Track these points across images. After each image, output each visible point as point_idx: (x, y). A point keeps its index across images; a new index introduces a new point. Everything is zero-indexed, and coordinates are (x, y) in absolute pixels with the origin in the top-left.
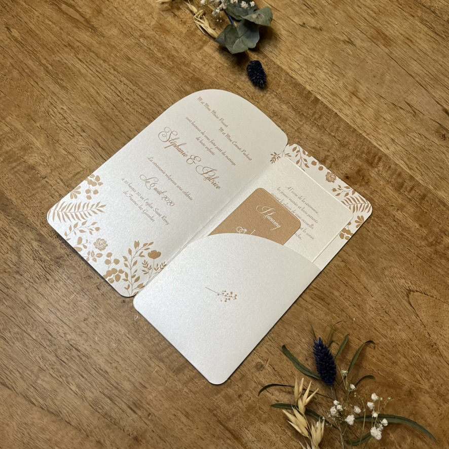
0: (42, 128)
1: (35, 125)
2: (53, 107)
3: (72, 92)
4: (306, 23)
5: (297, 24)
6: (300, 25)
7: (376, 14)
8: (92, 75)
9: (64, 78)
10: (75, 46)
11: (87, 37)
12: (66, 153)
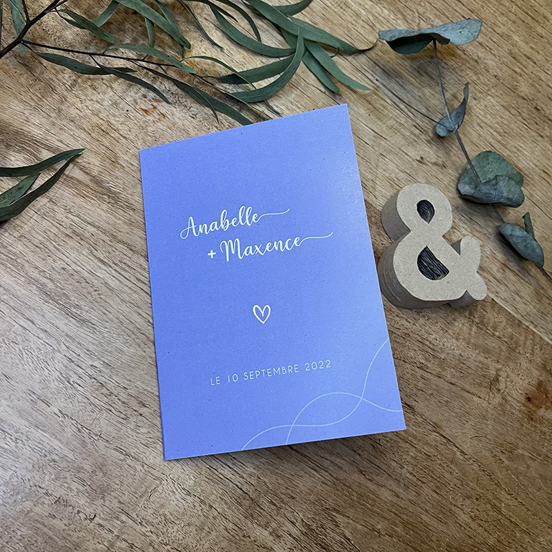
0: (65, 415)
1: (48, 410)
2: (76, 367)
3: (104, 330)
4: (424, 157)
5: (413, 160)
6: (417, 160)
7: (501, 136)
8: (130, 288)
9: (81, 303)
10: (87, 235)
11: (103, 213)
12: (122, 457)
